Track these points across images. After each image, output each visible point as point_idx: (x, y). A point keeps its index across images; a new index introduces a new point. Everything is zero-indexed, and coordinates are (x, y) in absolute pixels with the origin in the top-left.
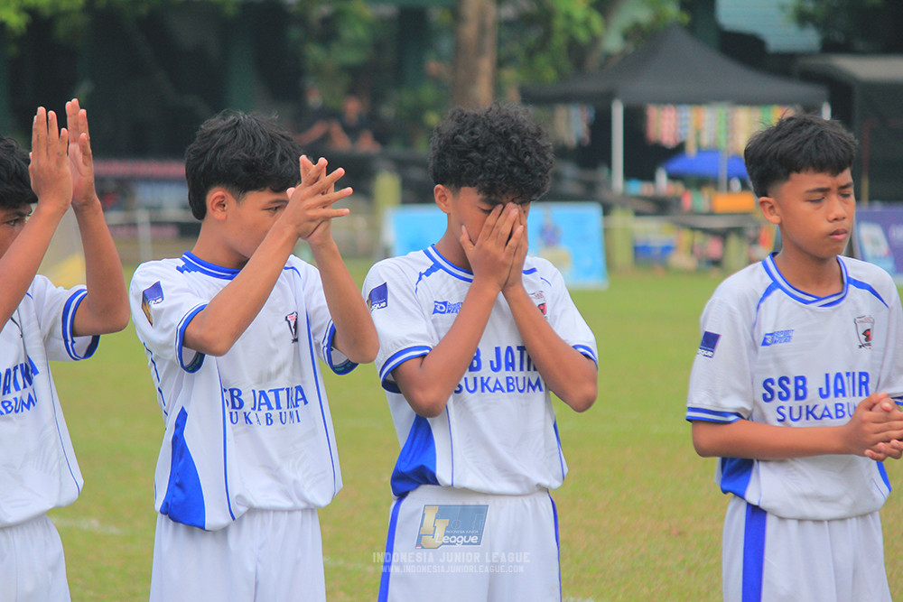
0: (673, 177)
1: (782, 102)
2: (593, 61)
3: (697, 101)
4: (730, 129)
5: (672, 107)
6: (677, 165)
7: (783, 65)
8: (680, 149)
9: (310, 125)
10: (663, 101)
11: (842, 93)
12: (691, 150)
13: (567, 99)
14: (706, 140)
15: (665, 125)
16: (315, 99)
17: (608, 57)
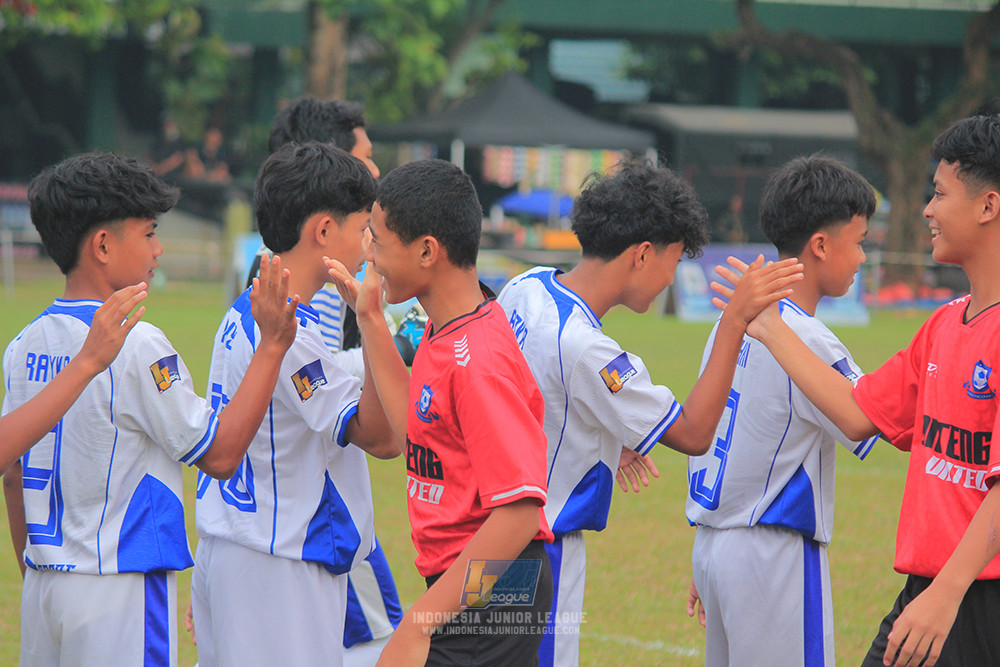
0: (508, 214)
1: (612, 147)
2: (435, 104)
3: (532, 143)
4: (562, 171)
5: (509, 148)
6: (512, 203)
7: (612, 113)
8: (513, 189)
9: (167, 155)
10: (501, 143)
11: (666, 140)
12: (525, 190)
13: (411, 138)
14: (541, 179)
15: (502, 165)
16: (172, 132)
17: (449, 101)
